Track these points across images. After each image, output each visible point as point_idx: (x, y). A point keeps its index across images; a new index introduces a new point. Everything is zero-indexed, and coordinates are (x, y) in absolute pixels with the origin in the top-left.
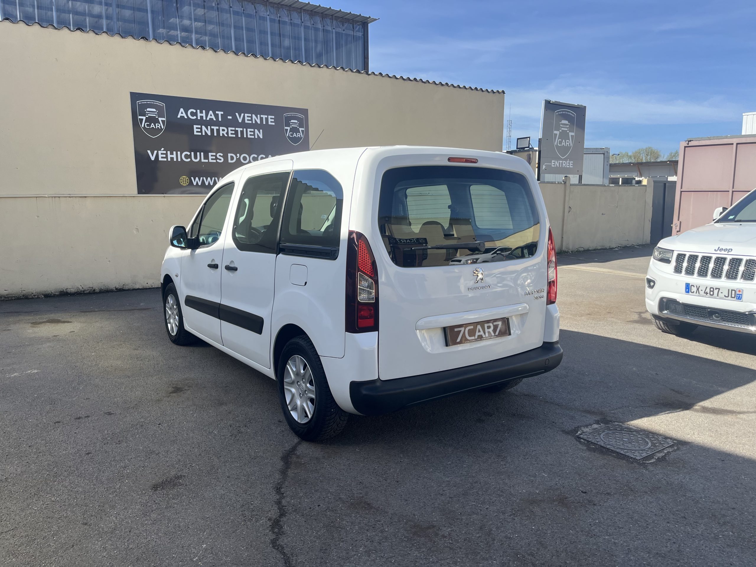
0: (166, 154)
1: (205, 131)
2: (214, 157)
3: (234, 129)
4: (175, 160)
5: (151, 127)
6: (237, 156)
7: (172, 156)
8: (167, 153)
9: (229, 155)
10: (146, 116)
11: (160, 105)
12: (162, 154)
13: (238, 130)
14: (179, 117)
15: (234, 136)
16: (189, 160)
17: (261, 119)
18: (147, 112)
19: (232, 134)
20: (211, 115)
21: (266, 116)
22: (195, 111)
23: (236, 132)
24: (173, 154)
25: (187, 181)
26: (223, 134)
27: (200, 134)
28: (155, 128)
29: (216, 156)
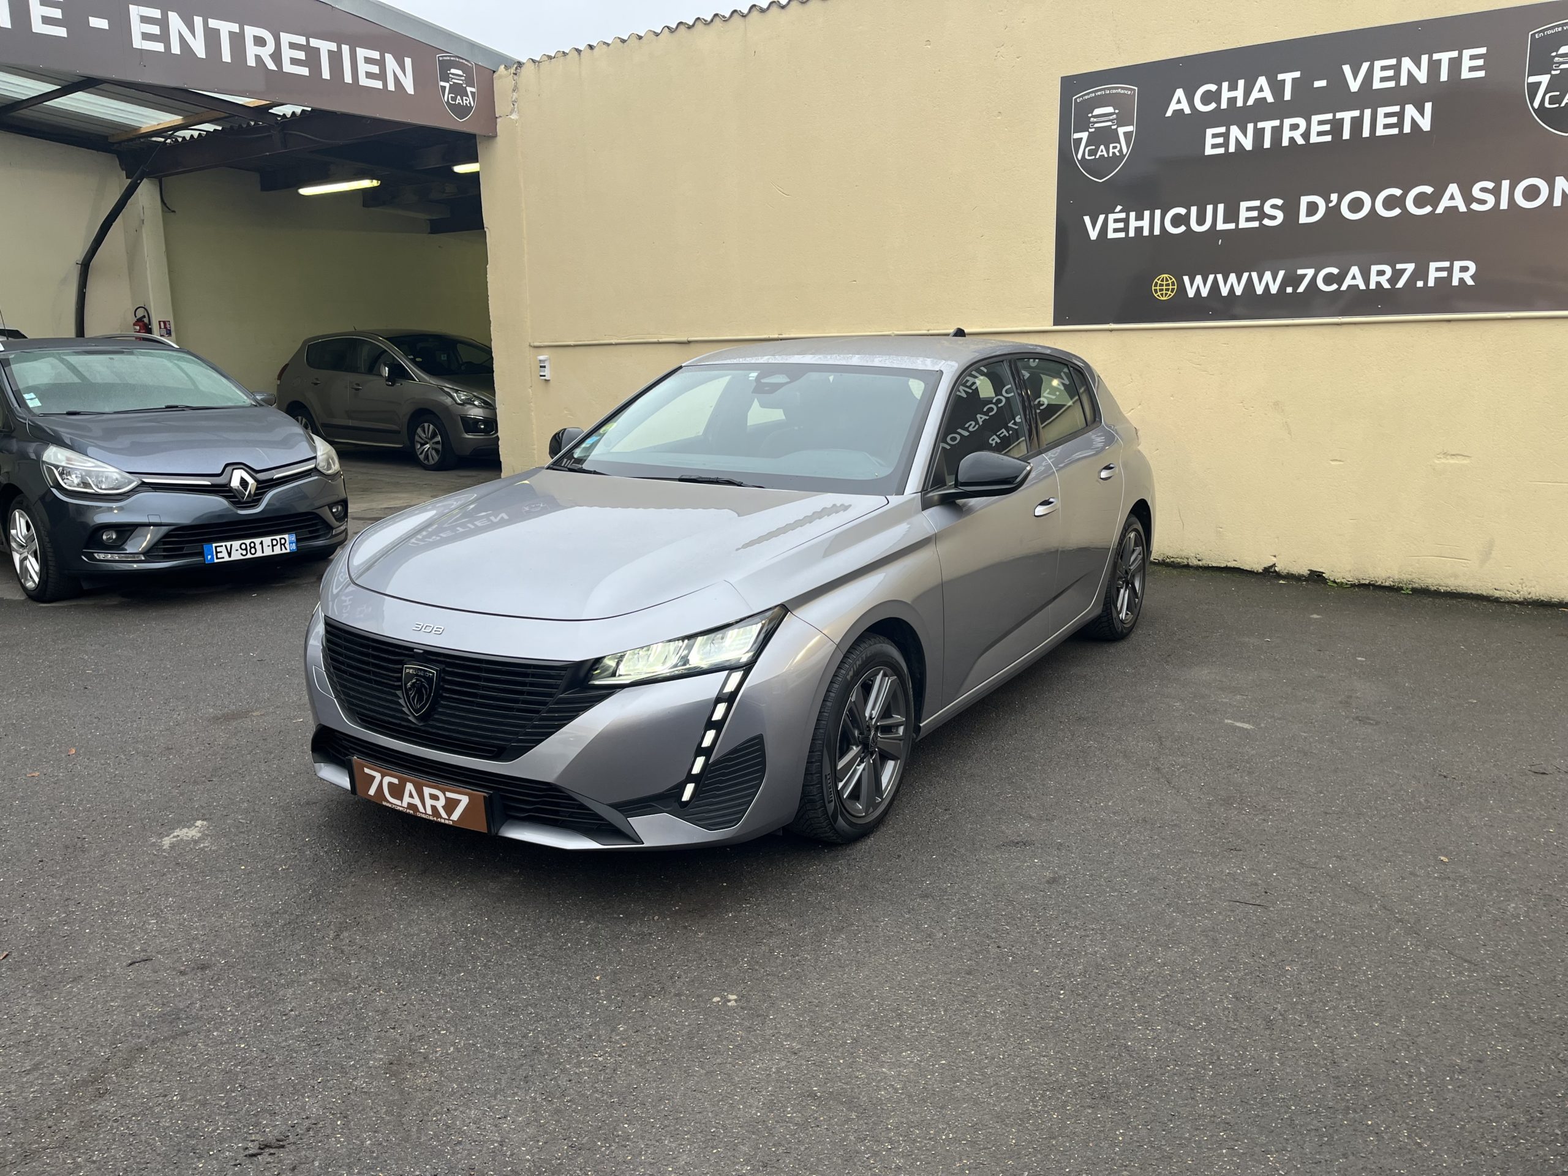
0: (1126, 221)
1: (1237, 140)
2: (1255, 214)
3: (1329, 116)
4: (1146, 233)
5: (1097, 157)
6: (1328, 201)
7: (1139, 224)
8: (1128, 216)
9: (1304, 200)
10: (1090, 130)
11: (1126, 92)
12: (1116, 221)
13: (1342, 120)
14: (1169, 114)
15: (1328, 138)
16: (1183, 228)
17: (1435, 66)
18: (1092, 119)
19: (1320, 134)
20: (1261, 90)
21: (1455, 54)
22: (1213, 87)
23: (1337, 125)
24: (1143, 219)
25: (1171, 287)
26: (1292, 139)
27: (1221, 151)
28: (1106, 156)
29: (1260, 209)
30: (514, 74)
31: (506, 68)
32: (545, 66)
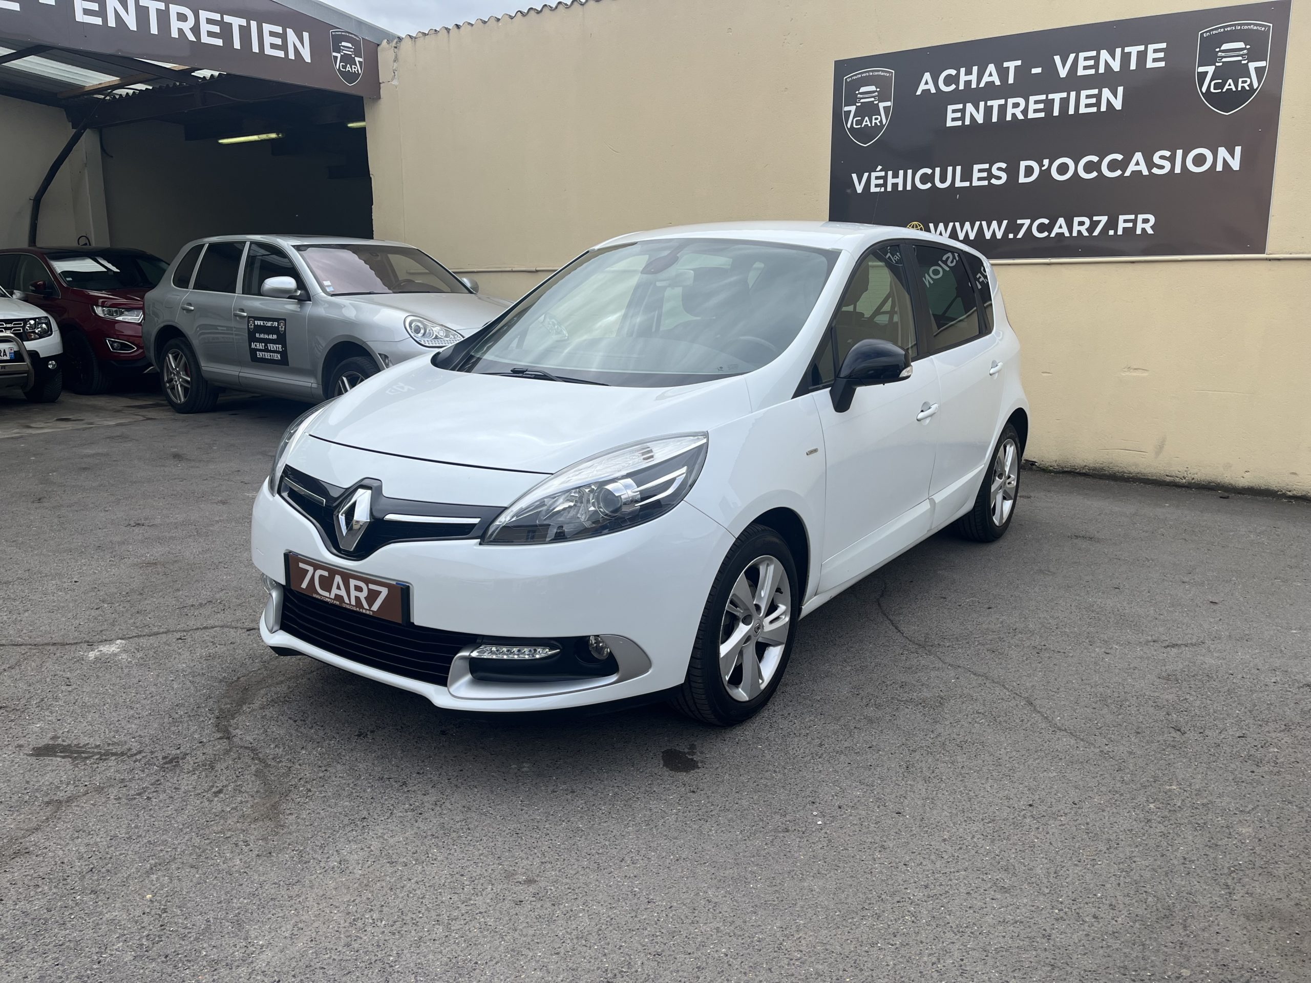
0: (885, 178)
1: (971, 114)
2: (985, 174)
3: (1043, 97)
4: (900, 188)
5: (863, 126)
6: (1041, 165)
7: (895, 181)
8: (886, 174)
9: (1023, 164)
10: (858, 104)
11: (885, 74)
12: (877, 178)
13: (1054, 99)
14: (919, 93)
16: (929, 185)
17: (1126, 57)
18: (859, 95)
19: (1036, 111)
20: (991, 75)
21: (1142, 48)
22: (953, 72)
23: (1049, 104)
24: (898, 177)
26: (1014, 115)
27: (959, 123)
28: (870, 125)
29: (989, 171)
30: (396, 47)
31: (388, 42)
32: (420, 42)
